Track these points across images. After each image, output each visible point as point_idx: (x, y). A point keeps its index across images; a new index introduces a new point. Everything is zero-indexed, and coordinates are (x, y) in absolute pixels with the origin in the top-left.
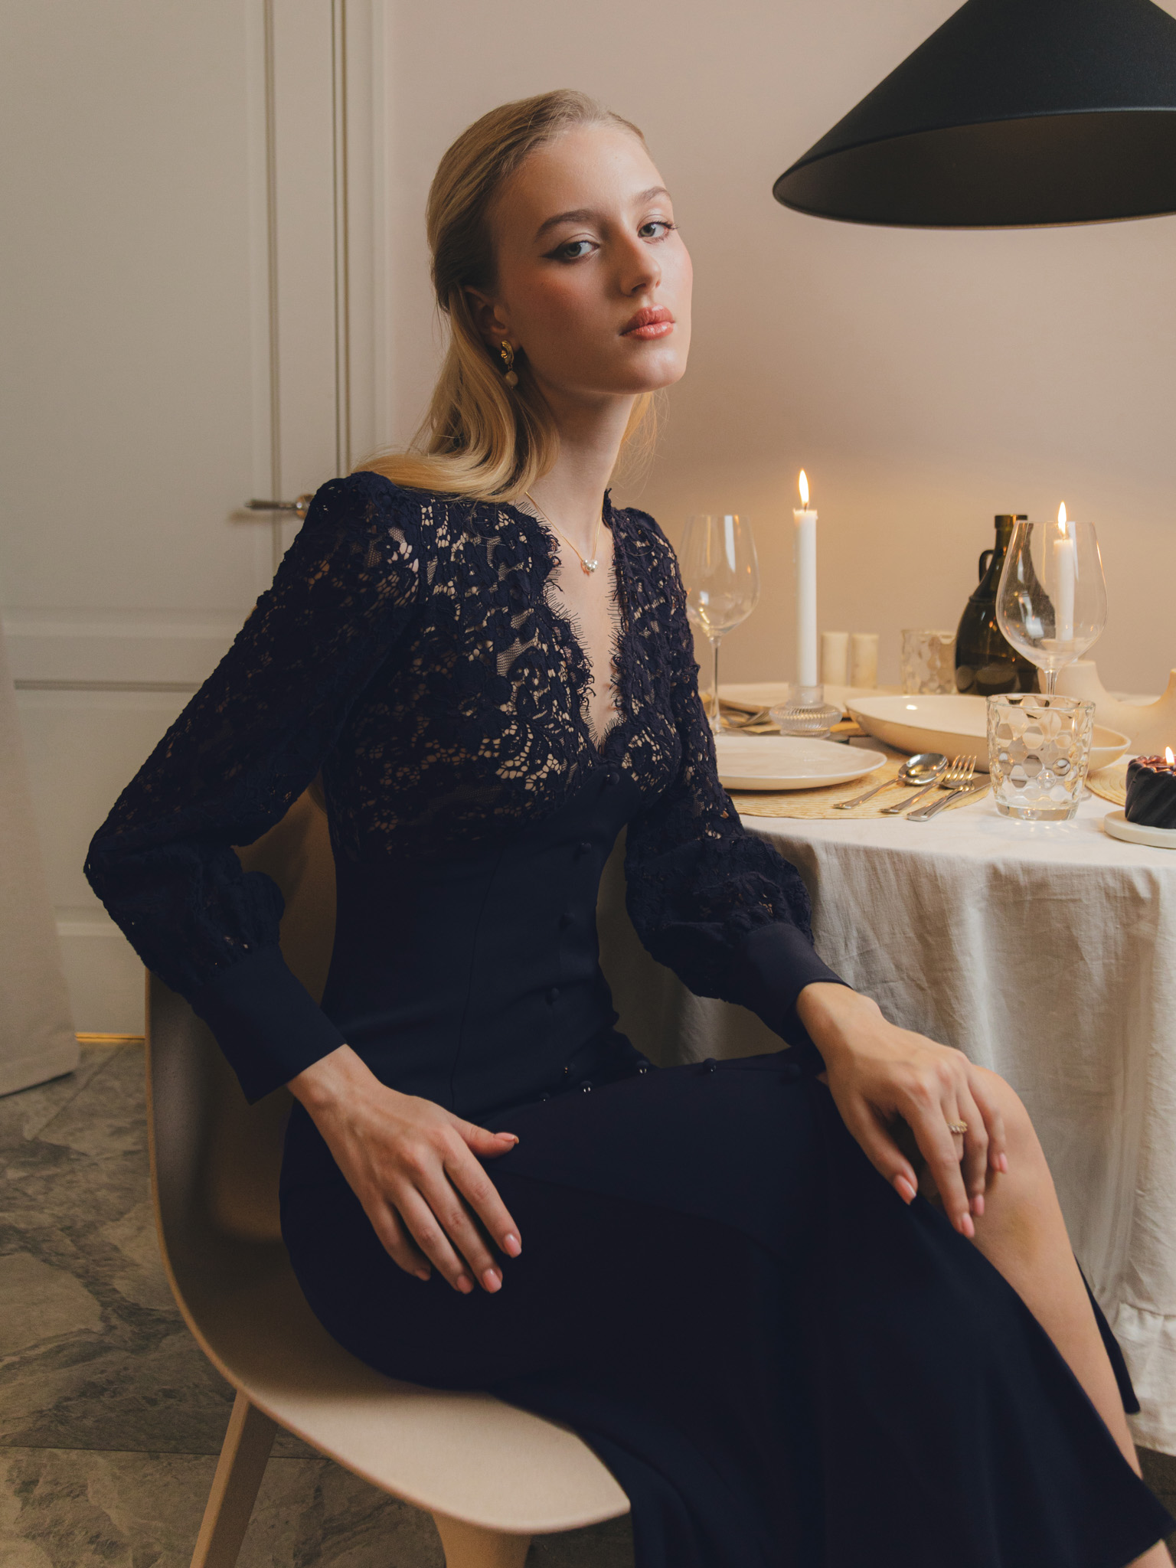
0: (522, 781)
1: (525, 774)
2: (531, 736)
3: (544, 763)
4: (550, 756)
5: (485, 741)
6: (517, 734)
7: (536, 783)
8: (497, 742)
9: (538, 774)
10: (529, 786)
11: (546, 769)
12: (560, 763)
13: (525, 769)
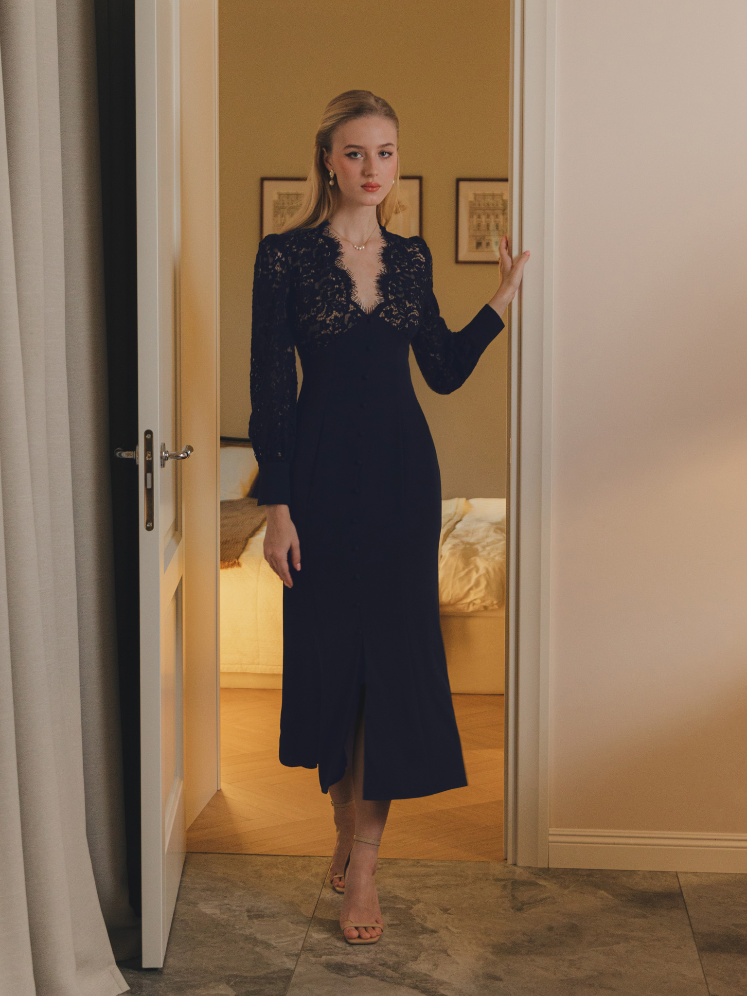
0: (325, 321)
1: (325, 318)
2: (326, 306)
3: (332, 313)
4: (334, 311)
5: (312, 310)
6: (321, 305)
7: (330, 320)
8: (315, 309)
9: (330, 317)
10: (328, 322)
11: (333, 316)
12: (339, 313)
13: (325, 316)
